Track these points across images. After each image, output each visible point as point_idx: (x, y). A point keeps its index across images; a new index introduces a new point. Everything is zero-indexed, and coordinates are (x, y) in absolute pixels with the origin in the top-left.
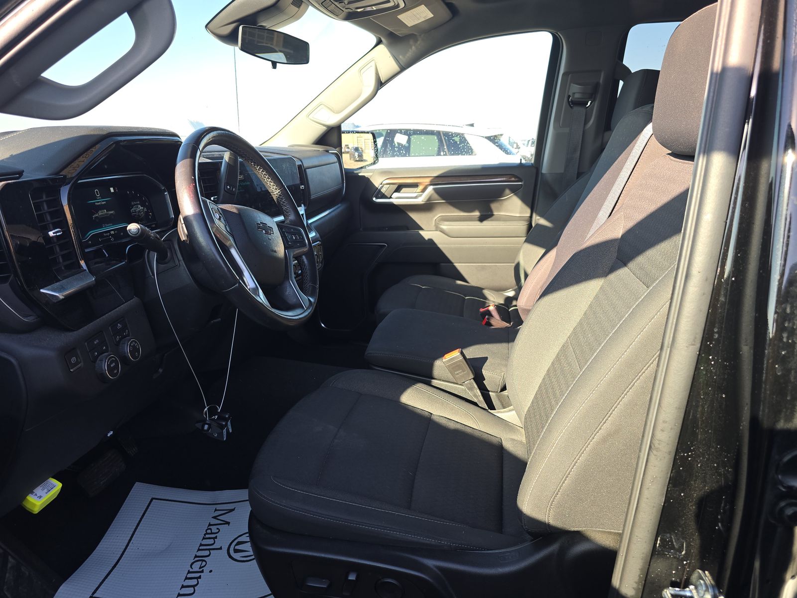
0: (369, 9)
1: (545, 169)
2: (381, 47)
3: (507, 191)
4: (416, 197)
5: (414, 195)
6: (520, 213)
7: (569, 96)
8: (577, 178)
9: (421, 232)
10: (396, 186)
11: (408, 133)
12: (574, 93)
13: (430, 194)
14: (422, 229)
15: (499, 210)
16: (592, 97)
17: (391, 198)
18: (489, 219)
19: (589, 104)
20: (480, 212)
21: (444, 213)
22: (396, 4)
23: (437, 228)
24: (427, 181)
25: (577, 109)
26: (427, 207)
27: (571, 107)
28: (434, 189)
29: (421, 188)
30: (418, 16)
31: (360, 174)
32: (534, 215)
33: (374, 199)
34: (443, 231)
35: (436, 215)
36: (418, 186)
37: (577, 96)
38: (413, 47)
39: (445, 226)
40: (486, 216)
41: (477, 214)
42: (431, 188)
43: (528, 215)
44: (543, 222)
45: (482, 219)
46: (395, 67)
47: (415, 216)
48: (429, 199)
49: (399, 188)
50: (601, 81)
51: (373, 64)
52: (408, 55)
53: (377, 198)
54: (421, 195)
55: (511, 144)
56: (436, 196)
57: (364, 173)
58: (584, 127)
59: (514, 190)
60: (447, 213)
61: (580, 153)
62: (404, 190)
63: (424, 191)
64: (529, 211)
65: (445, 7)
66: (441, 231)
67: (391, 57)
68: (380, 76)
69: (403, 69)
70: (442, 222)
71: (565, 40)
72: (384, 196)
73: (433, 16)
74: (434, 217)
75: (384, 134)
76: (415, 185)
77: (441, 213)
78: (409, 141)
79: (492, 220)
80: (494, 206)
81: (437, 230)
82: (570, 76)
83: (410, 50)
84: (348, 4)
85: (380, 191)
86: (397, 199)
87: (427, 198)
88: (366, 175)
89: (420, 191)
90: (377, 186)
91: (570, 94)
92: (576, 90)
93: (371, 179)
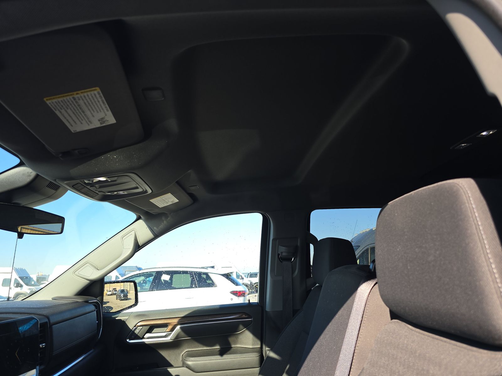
0: (121, 193)
1: (268, 308)
2: (140, 221)
3: (241, 327)
4: (165, 336)
5: (164, 334)
6: (253, 345)
7: (279, 255)
8: (293, 316)
9: (170, 370)
10: (148, 327)
11: (171, 273)
12: (282, 253)
13: (178, 332)
14: (171, 366)
15: (236, 343)
16: (294, 254)
17: (143, 338)
18: (228, 352)
19: (293, 259)
20: (220, 346)
21: (190, 348)
22: (145, 190)
23: (184, 365)
24: (175, 321)
25: (285, 263)
26: (175, 344)
27: (281, 262)
28: (181, 328)
29: (170, 327)
30: (167, 201)
31: (117, 318)
32: (264, 347)
33: (128, 340)
34: (188, 367)
35: (183, 350)
36: (168, 326)
37: (284, 254)
38: (165, 222)
39: (191, 362)
40: (225, 350)
41: (218, 347)
42: (178, 327)
43: (259, 346)
44: (272, 355)
45: (222, 353)
46: (150, 235)
47: (165, 354)
48: (177, 337)
49: (151, 329)
50: (299, 244)
51: (133, 233)
52: (160, 227)
53: (130, 340)
54: (170, 334)
55: (238, 276)
56: (183, 334)
57: (121, 317)
58: (292, 276)
59: (247, 326)
60: (192, 348)
61: (292, 294)
62: (155, 330)
63: (172, 330)
64: (259, 342)
65: (187, 195)
66: (187, 367)
67: (148, 228)
68: (138, 241)
69: (156, 236)
70: (188, 358)
71: (271, 218)
72: (137, 337)
73: (178, 201)
74: (182, 352)
75: (154, 274)
76: (165, 325)
77: (188, 348)
78: (171, 279)
79: (230, 354)
80: (231, 339)
81: (183, 367)
82: (277, 240)
83: (162, 224)
84: (99, 188)
85: (133, 332)
86: (149, 339)
87: (175, 336)
88: (122, 318)
89: (169, 330)
90: (131, 328)
91: (279, 253)
92: (282, 250)
93: (126, 322)
